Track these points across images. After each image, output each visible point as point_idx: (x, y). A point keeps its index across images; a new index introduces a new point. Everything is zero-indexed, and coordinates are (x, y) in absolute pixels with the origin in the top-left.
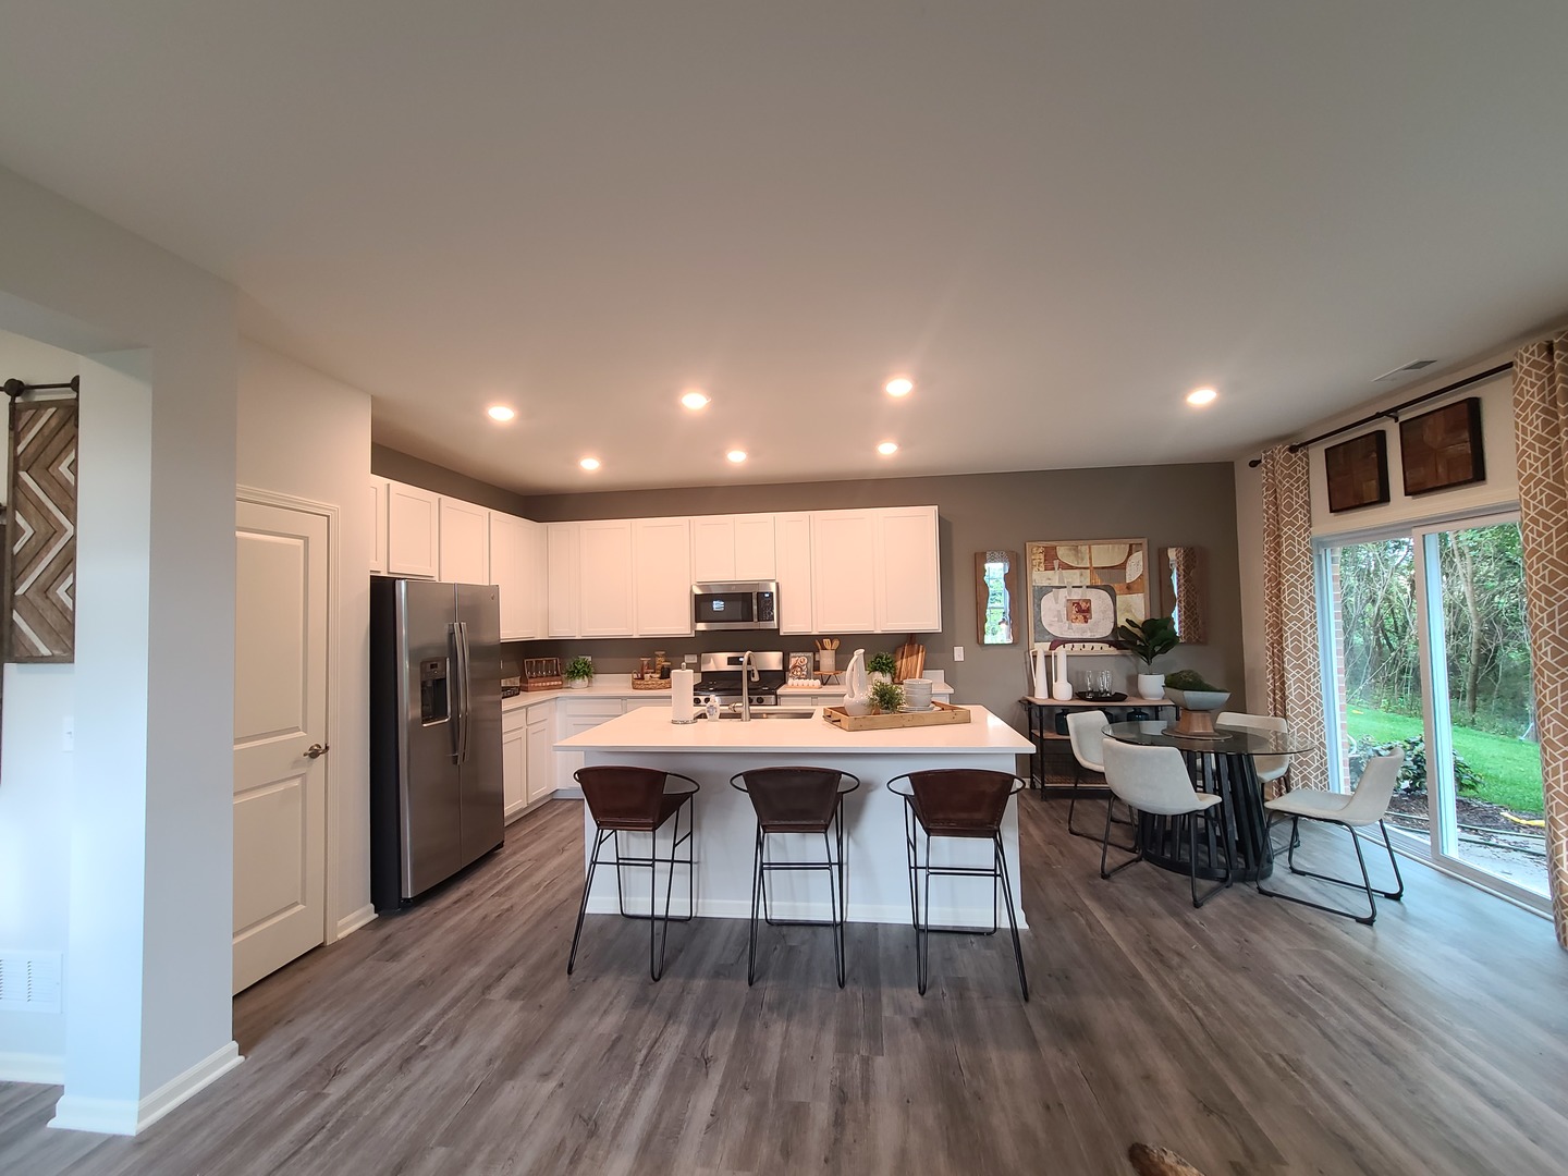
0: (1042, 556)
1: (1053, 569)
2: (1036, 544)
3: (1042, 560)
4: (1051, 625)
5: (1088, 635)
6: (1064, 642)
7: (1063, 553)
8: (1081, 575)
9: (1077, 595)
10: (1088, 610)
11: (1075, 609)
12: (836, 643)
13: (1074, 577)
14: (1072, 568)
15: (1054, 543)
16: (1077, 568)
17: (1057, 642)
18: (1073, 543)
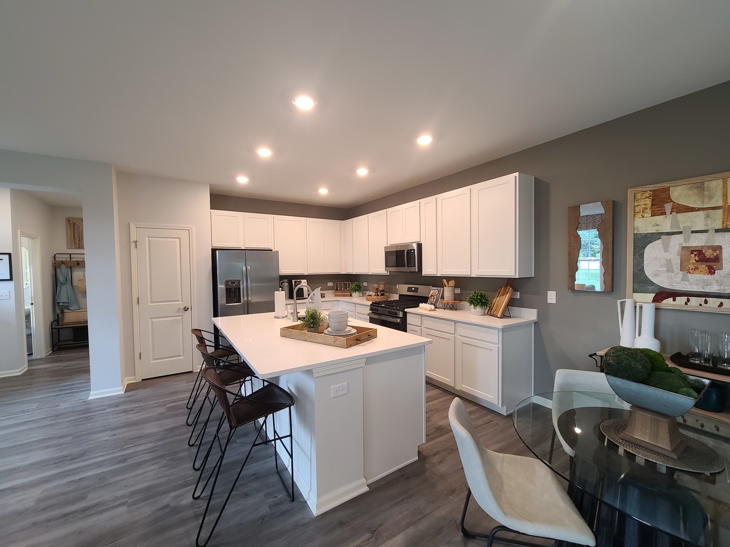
0: (649, 202)
1: (664, 213)
2: (640, 189)
3: (649, 206)
4: (656, 275)
5: (714, 289)
6: (674, 294)
7: (680, 193)
8: (708, 216)
9: (697, 241)
10: (717, 259)
11: (693, 258)
12: (452, 283)
13: (698, 220)
14: (692, 210)
15: (666, 185)
16: (699, 209)
17: (662, 295)
18: (698, 180)
